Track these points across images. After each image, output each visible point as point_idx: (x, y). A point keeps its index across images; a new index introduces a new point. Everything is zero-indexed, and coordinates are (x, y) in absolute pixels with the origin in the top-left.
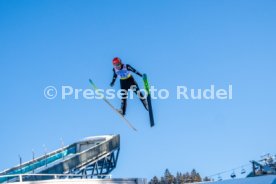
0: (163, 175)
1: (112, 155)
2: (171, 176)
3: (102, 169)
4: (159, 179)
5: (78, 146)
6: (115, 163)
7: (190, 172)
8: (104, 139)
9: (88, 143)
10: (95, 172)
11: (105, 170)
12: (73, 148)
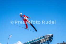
2: (64, 43)
4: (62, 43)
6: (52, 40)
8: (50, 35)
9: (47, 36)
11: (50, 42)
12: (44, 37)
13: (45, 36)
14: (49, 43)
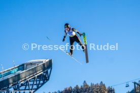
0: (82, 85)
1: (47, 72)
2: (87, 85)
3: (40, 81)
4: (80, 87)
5: (25, 65)
6: (49, 77)
7: (99, 83)
8: (42, 62)
9: (31, 64)
10: (35, 83)
11: (42, 82)
12: (22, 67)
13: (27, 64)
14: (38, 88)
